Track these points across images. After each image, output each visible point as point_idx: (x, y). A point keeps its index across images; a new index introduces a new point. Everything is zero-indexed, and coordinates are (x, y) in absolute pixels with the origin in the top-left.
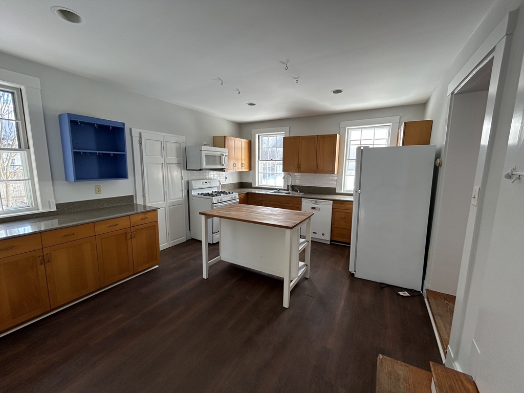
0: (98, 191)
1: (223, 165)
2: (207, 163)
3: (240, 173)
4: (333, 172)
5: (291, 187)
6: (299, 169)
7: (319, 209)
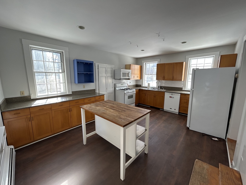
0: (84, 87)
1: (129, 77)
2: (123, 76)
3: (137, 81)
4: (181, 80)
5: (160, 87)
6: (164, 79)
7: (173, 98)
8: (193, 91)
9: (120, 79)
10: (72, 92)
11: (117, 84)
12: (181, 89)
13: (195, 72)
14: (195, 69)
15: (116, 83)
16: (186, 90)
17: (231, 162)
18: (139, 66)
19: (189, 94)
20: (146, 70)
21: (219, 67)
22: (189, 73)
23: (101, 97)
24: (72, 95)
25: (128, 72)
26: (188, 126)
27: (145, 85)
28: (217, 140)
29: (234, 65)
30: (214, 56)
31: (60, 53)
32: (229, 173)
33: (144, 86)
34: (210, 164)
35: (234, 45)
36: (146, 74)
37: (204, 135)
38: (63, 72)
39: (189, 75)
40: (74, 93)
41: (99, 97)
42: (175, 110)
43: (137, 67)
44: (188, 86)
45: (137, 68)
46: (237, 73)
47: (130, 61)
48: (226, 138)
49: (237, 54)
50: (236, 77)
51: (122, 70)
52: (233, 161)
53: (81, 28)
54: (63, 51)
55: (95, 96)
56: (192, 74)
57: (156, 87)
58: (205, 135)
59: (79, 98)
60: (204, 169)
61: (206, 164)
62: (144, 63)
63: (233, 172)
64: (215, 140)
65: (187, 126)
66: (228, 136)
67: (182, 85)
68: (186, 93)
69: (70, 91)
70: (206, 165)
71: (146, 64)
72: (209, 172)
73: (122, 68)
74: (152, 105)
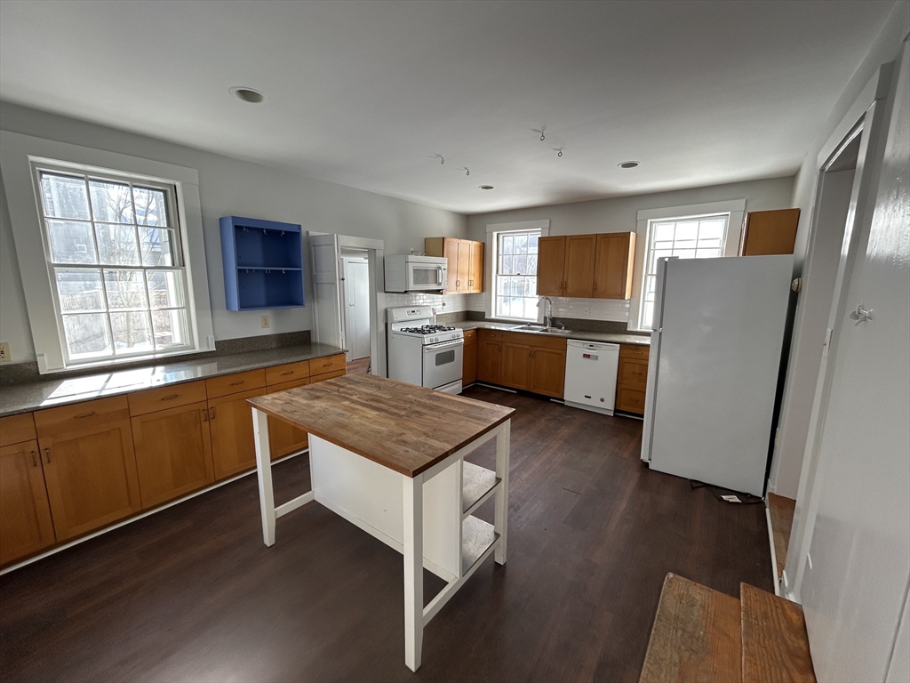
0: (265, 323)
1: (440, 284)
2: (416, 282)
3: (467, 297)
4: (622, 296)
5: (550, 319)
6: (564, 291)
7: (596, 358)
8: (661, 334)
9: (406, 292)
10: (217, 343)
11: (394, 310)
12: (620, 328)
13: (669, 268)
14: (667, 260)
15: (392, 308)
16: (638, 329)
17: (780, 575)
18: (475, 243)
19: (648, 346)
20: (500, 257)
21: (744, 254)
22: (650, 273)
23: (333, 360)
24: (217, 356)
25: (435, 265)
26: (644, 456)
27: (498, 314)
28: (738, 500)
29: (789, 249)
30: (729, 213)
31: (165, 192)
32: (770, 613)
33: (493, 317)
34: (713, 585)
35: (788, 179)
36: (500, 273)
37: (695, 485)
38: (178, 263)
39: (649, 278)
40: (225, 349)
41: (324, 362)
42: (602, 400)
43: (469, 248)
44: (646, 318)
45: (466, 250)
46: (797, 274)
47: (441, 225)
48: (764, 495)
49: (798, 211)
50: (794, 289)
51: (411, 258)
52: (784, 572)
53: (248, 95)
54: (178, 184)
55: (309, 357)
56: (658, 277)
57: (536, 321)
58: (700, 485)
59: (245, 364)
60: (693, 605)
61: (701, 588)
62: (495, 234)
63: (784, 610)
64: (730, 500)
65: (642, 457)
66: (773, 487)
67: (627, 314)
68: (638, 342)
69: (207, 338)
70: (699, 591)
71: (501, 237)
72: (708, 613)
73: (412, 249)
74: (523, 387)
